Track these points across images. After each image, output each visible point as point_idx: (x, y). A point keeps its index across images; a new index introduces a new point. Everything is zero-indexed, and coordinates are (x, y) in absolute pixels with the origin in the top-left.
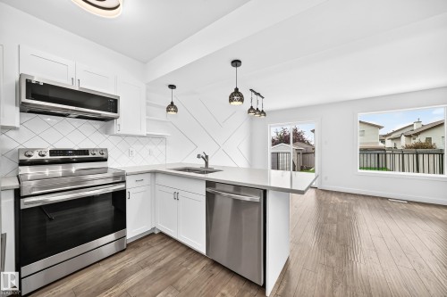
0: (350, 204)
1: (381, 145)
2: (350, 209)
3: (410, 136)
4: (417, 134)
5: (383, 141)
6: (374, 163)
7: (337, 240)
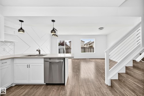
0: (80, 61)
1: (84, 46)
2: (80, 62)
3: (89, 44)
4: (90, 44)
5: (85, 45)
6: (83, 51)
7: (78, 69)
